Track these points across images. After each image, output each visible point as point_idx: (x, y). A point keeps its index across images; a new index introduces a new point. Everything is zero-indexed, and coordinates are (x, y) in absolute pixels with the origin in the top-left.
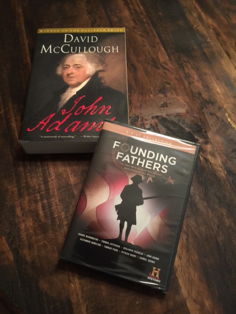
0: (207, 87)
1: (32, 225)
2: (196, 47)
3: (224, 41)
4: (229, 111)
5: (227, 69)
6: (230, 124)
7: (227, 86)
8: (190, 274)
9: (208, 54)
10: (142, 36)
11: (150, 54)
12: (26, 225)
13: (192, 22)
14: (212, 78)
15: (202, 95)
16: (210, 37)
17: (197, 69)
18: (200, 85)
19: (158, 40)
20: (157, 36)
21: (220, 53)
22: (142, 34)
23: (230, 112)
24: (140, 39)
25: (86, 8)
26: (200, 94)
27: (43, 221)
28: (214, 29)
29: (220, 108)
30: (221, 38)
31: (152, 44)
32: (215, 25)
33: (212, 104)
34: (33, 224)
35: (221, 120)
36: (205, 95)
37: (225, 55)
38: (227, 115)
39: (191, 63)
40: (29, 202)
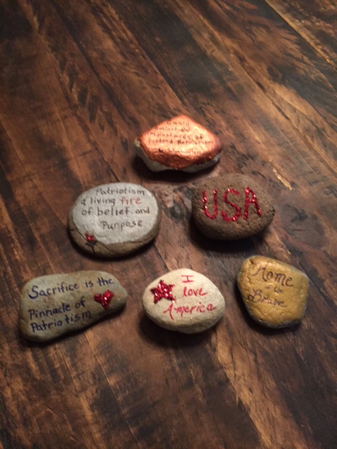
0: (241, 136)
1: (22, 388)
2: (216, 82)
3: (251, 68)
4: (276, 165)
5: (263, 107)
6: (282, 183)
7: (267, 130)
8: (268, 410)
9: (233, 89)
10: (138, 74)
11: (153, 100)
12: (12, 389)
13: (204, 46)
14: (246, 122)
15: (237, 148)
16: (231, 64)
17: (223, 112)
18: (232, 135)
19: (161, 78)
20: (158, 72)
21: (249, 86)
22: (137, 71)
23: (279, 167)
24: (135, 78)
25: (48, 43)
26: (233, 147)
27: (38, 378)
28: (236, 53)
29: (264, 163)
30: (246, 64)
31: (154, 85)
32: (236, 46)
33: (252, 158)
34: (24, 385)
35: (268, 179)
36: (241, 148)
37: (257, 87)
38: (275, 171)
39: (214, 105)
40: (11, 352)
